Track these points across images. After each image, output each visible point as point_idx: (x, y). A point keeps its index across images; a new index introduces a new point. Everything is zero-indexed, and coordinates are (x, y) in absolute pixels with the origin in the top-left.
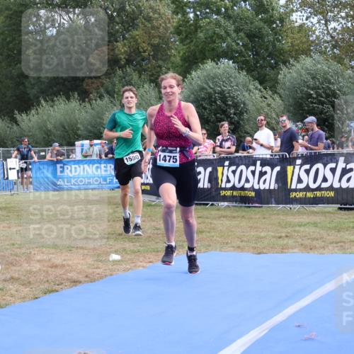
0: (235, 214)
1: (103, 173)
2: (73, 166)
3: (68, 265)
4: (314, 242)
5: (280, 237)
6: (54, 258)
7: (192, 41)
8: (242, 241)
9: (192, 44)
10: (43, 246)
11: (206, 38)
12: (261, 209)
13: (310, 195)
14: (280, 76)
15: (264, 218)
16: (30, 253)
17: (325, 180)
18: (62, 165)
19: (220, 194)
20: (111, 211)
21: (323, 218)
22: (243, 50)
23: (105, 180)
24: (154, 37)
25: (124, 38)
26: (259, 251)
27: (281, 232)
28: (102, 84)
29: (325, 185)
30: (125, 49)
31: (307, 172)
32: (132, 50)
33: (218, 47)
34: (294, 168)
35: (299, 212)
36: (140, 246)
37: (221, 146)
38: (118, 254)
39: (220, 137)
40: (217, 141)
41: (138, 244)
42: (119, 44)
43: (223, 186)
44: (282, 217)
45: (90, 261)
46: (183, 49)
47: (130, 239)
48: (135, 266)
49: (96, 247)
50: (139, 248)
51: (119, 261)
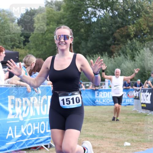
2: (104, 93)
3: (102, 148)
6: (93, 143)
10: (88, 136)
16: (81, 140)
18: (98, 92)
20: (124, 118)
24: (150, 22)
25: (134, 23)
28: (121, 48)
30: (134, 29)
32: (138, 30)
36: (141, 138)
38: (128, 142)
41: (140, 137)
42: (130, 26)
45: (113, 145)
47: (136, 134)
48: (138, 149)
49: (116, 138)
50: (140, 139)
51: (129, 146)
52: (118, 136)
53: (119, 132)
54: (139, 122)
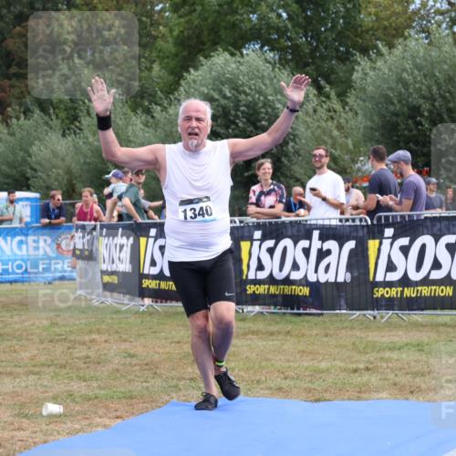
0: (273, 328)
1: (32, 252)
4: (418, 380)
5: (355, 371)
7: (195, 10)
8: (285, 378)
9: (195, 15)
11: (220, 5)
12: (321, 318)
13: (408, 292)
14: (355, 76)
15: (326, 336)
17: (437, 265)
19: (246, 290)
20: (46, 323)
21: (433, 335)
22: (289, 26)
23: (35, 265)
26: (317, 397)
27: (357, 362)
29: (436, 275)
31: (405, 250)
33: (242, 21)
34: (381, 244)
35: (390, 325)
36: (99, 387)
37: (258, 204)
38: (57, 403)
39: (256, 188)
40: (251, 194)
41: (95, 385)
43: (251, 276)
44: (358, 334)
45: (6, 415)
46: (178, 24)
47: (81, 375)
48: (89, 425)
49: (17, 389)
50: (97, 392)
51: (60, 416)
52: (23, 384)
53: (26, 369)
54: (94, 336)
